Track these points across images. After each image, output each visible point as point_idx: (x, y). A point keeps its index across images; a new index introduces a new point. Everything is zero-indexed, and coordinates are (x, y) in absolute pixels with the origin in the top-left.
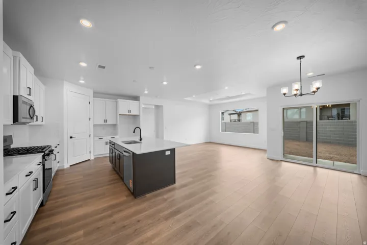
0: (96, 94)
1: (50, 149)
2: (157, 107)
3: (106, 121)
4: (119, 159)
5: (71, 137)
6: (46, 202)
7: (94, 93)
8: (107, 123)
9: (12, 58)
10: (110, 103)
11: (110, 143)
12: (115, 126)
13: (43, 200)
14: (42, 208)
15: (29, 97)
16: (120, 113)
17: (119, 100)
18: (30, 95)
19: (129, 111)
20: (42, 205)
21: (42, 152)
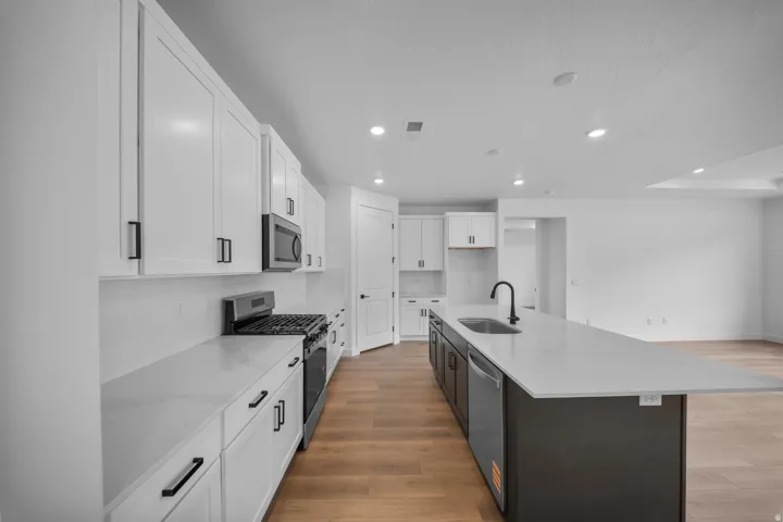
0: (406, 207)
1: (322, 322)
2: (544, 223)
3: (421, 264)
4: (454, 367)
5: (363, 297)
6: (311, 439)
7: (401, 205)
8: (424, 269)
9: (259, 138)
10: (429, 222)
11: (431, 317)
12: (438, 274)
13: (303, 440)
14: (300, 456)
15: (290, 219)
16: (451, 245)
17: (448, 214)
18: (291, 213)
19: (472, 239)
20: (301, 448)
21: (305, 333)
